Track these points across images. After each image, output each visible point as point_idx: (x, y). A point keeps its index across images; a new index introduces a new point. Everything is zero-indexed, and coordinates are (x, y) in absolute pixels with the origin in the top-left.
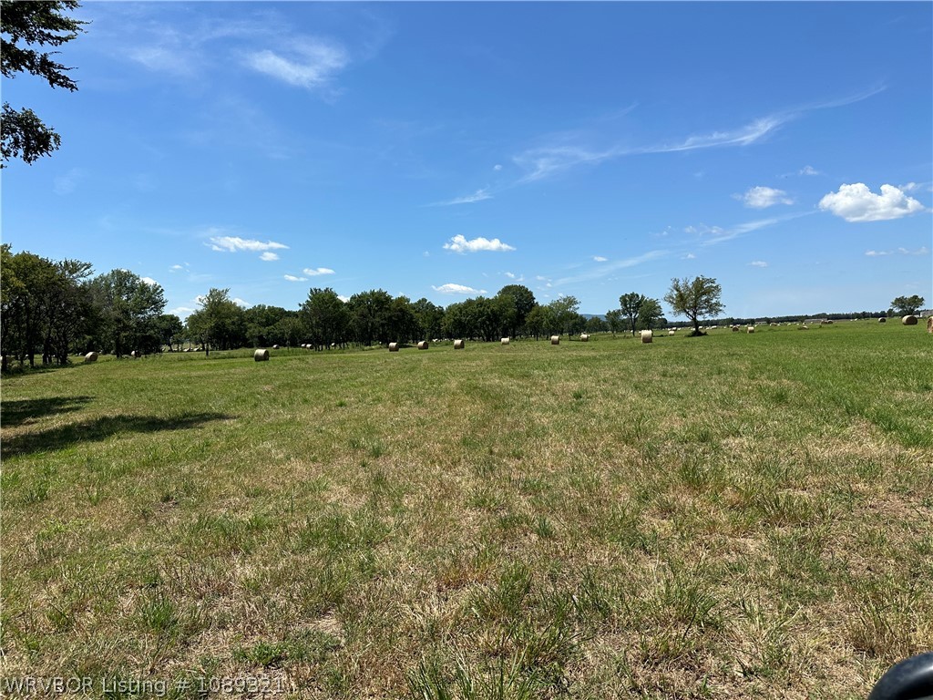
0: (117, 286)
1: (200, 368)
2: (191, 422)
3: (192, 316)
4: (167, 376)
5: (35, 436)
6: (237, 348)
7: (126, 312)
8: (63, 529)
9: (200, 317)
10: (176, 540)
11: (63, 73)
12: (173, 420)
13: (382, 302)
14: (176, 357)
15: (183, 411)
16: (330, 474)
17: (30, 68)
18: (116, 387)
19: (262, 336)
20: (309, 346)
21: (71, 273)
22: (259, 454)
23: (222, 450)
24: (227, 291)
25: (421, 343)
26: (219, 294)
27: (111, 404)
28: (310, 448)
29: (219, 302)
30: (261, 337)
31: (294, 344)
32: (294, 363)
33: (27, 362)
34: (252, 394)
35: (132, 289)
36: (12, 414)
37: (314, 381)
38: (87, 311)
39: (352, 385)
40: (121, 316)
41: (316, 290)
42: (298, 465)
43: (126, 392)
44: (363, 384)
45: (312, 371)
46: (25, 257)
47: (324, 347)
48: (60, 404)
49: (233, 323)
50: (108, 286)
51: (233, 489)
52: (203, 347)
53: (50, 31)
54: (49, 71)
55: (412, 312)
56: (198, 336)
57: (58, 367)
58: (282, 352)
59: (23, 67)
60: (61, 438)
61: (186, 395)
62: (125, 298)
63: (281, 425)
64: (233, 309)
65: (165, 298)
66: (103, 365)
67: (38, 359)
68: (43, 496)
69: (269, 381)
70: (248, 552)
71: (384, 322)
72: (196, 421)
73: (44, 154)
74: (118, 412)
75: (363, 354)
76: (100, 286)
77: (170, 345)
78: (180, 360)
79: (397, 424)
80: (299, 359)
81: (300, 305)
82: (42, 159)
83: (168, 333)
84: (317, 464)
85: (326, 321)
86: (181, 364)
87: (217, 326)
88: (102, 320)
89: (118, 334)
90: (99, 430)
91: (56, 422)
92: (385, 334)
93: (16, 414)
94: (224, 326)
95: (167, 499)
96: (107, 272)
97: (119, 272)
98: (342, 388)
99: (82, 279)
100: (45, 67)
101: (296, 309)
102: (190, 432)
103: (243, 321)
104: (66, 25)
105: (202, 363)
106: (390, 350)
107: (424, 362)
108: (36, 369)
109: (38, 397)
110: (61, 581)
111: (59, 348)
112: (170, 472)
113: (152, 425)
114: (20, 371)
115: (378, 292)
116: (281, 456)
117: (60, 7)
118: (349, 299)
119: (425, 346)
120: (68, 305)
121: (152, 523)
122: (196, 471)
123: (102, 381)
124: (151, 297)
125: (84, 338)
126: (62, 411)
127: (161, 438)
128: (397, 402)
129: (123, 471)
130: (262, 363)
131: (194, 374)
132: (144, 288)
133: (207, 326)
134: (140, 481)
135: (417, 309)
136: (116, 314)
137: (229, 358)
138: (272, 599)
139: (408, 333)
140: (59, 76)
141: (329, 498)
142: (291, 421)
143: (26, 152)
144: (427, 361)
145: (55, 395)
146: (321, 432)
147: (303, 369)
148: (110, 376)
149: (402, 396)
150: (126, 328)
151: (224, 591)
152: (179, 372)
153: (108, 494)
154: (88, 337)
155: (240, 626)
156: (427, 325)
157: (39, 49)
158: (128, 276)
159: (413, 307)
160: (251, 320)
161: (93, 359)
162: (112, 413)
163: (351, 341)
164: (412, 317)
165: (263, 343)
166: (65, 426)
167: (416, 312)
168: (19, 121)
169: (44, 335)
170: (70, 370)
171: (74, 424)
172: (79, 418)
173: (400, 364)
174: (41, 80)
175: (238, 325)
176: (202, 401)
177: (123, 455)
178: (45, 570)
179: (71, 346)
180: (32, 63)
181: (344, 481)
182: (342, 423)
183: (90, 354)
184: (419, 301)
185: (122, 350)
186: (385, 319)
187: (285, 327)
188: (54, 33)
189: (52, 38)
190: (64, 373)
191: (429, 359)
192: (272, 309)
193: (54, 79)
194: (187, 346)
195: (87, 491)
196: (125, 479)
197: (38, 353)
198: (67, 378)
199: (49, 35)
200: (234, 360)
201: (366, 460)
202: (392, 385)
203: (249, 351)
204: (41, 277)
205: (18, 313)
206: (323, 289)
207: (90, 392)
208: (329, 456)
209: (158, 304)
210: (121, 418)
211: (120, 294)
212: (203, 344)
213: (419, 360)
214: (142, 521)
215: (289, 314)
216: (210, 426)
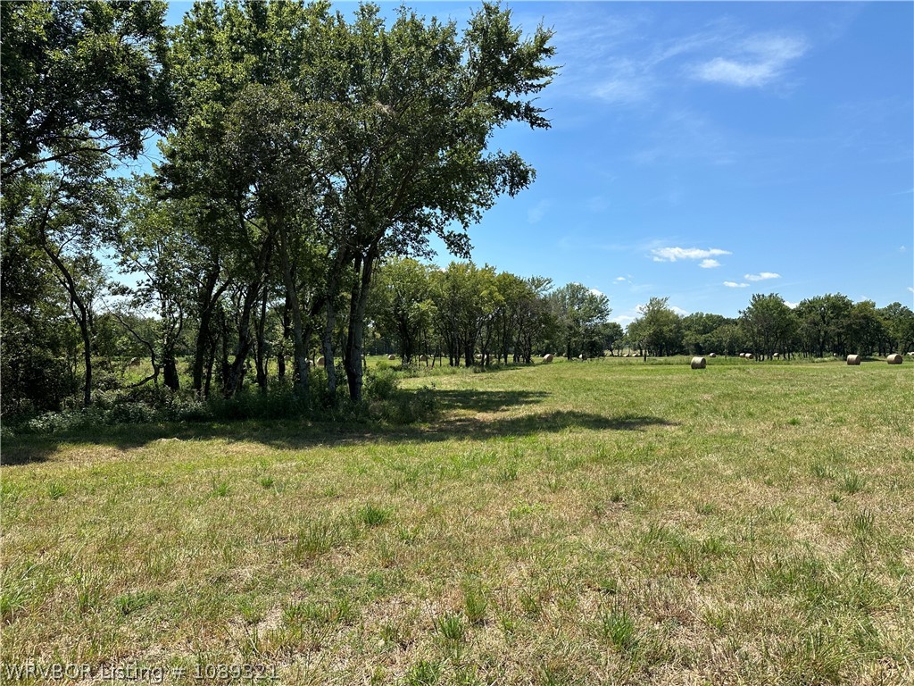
0: (570, 298)
1: (639, 373)
2: (633, 424)
3: (633, 324)
4: (610, 378)
5: (507, 422)
6: (673, 355)
7: (577, 321)
8: (529, 511)
9: (640, 325)
10: (628, 546)
11: (541, 115)
12: (616, 420)
13: (840, 308)
14: (617, 361)
15: (625, 412)
16: (791, 503)
17: (517, 117)
18: (567, 386)
19: (698, 343)
20: (748, 355)
21: (536, 287)
22: (704, 466)
23: (666, 457)
24: (666, 299)
25: (892, 357)
26: (658, 302)
27: (563, 400)
28: (762, 468)
29: (658, 311)
30: (697, 345)
31: (732, 353)
32: (734, 373)
33: (503, 360)
34: (691, 402)
35: (582, 300)
36: (493, 402)
37: (758, 393)
38: (547, 320)
39: (804, 401)
40: (572, 324)
41: (759, 296)
42: (752, 488)
43: (576, 391)
44: (818, 401)
45: (755, 382)
46: (505, 276)
47: (766, 357)
48: (526, 397)
49: (671, 331)
50: (564, 298)
51: (681, 500)
52: (641, 353)
53: (532, 81)
54: (531, 115)
55: (880, 319)
56: (637, 343)
57: (524, 366)
58: (720, 360)
59: (512, 117)
60: (526, 426)
61: (627, 397)
62: (576, 308)
63: (725, 438)
64: (671, 317)
65: (609, 307)
66: (557, 366)
67: (510, 358)
68: (514, 477)
69: (709, 390)
70: (706, 579)
71: (841, 330)
72: (638, 423)
73: (524, 187)
74: (569, 408)
75: (812, 366)
76: (558, 298)
77: (611, 350)
78: (621, 364)
79: (873, 454)
80: (739, 369)
81: (740, 312)
82: (523, 192)
83: (610, 339)
84: (772, 489)
85: (769, 328)
86: (622, 368)
87: (655, 333)
88: (558, 327)
89: (569, 339)
90: (555, 422)
91: (521, 411)
92: (841, 344)
93: (495, 402)
94: (662, 334)
95: (616, 499)
96: (563, 286)
97: (572, 285)
98: (792, 403)
99: (544, 292)
100: (529, 114)
101: (735, 316)
102: (633, 434)
103: (680, 328)
104: (545, 73)
105: (640, 368)
106: (849, 364)
107: (899, 379)
108: (509, 366)
109: (510, 389)
110: (529, 562)
111: (525, 350)
112: (618, 471)
113: (598, 423)
114: (498, 368)
115: (835, 297)
116: (729, 472)
117: (541, 59)
118: (798, 304)
119: (898, 361)
120: (533, 315)
121: (605, 521)
122: (642, 475)
123: (557, 379)
124: (597, 307)
125: (543, 342)
126: (527, 403)
127: (607, 436)
128: (869, 427)
129: (575, 464)
130: (699, 370)
131: (633, 378)
132: (592, 299)
133: (646, 333)
134: (591, 476)
135: (887, 316)
136: (568, 322)
137: (666, 364)
138: (744, 649)
139: (873, 344)
140: (537, 119)
141: (795, 533)
142: (736, 435)
143: (511, 188)
144: (903, 378)
145: (521, 389)
146: (773, 451)
147: (744, 380)
148: (562, 376)
149: (874, 420)
150: (576, 334)
151: (683, 619)
152: (620, 376)
153: (564, 484)
154: (546, 341)
155: (707, 671)
156: (900, 335)
157: (523, 98)
158: (580, 288)
159: (880, 313)
160: (688, 328)
161: (549, 360)
162: (566, 408)
163: (797, 351)
164: (879, 325)
165: (699, 351)
166: (529, 416)
167: (885, 319)
168: (507, 163)
169: (515, 339)
170: (532, 368)
171: (535, 415)
172: (538, 409)
173: (864, 380)
174: (525, 123)
175: (675, 333)
176: (642, 404)
177: (575, 448)
178: (515, 549)
179: (533, 348)
180: (519, 112)
181: (813, 516)
182: (797, 444)
183: (547, 356)
184: (890, 307)
185: (572, 354)
186: (843, 327)
187: (724, 335)
188: (535, 82)
189: (535, 87)
190: (527, 369)
191: (906, 376)
192: (710, 317)
193: (534, 122)
194: (626, 351)
195: (547, 477)
196: (579, 471)
197: (510, 353)
198: (531, 375)
199: (532, 85)
200: (671, 367)
201: (838, 493)
202: (857, 406)
203: (685, 358)
204: (515, 291)
205: (498, 321)
206: (767, 295)
207: (547, 388)
208: (788, 482)
209: (602, 313)
210: (571, 413)
211: (572, 304)
212: (641, 350)
213: (891, 377)
214: (595, 517)
215: (728, 322)
216: (653, 430)
